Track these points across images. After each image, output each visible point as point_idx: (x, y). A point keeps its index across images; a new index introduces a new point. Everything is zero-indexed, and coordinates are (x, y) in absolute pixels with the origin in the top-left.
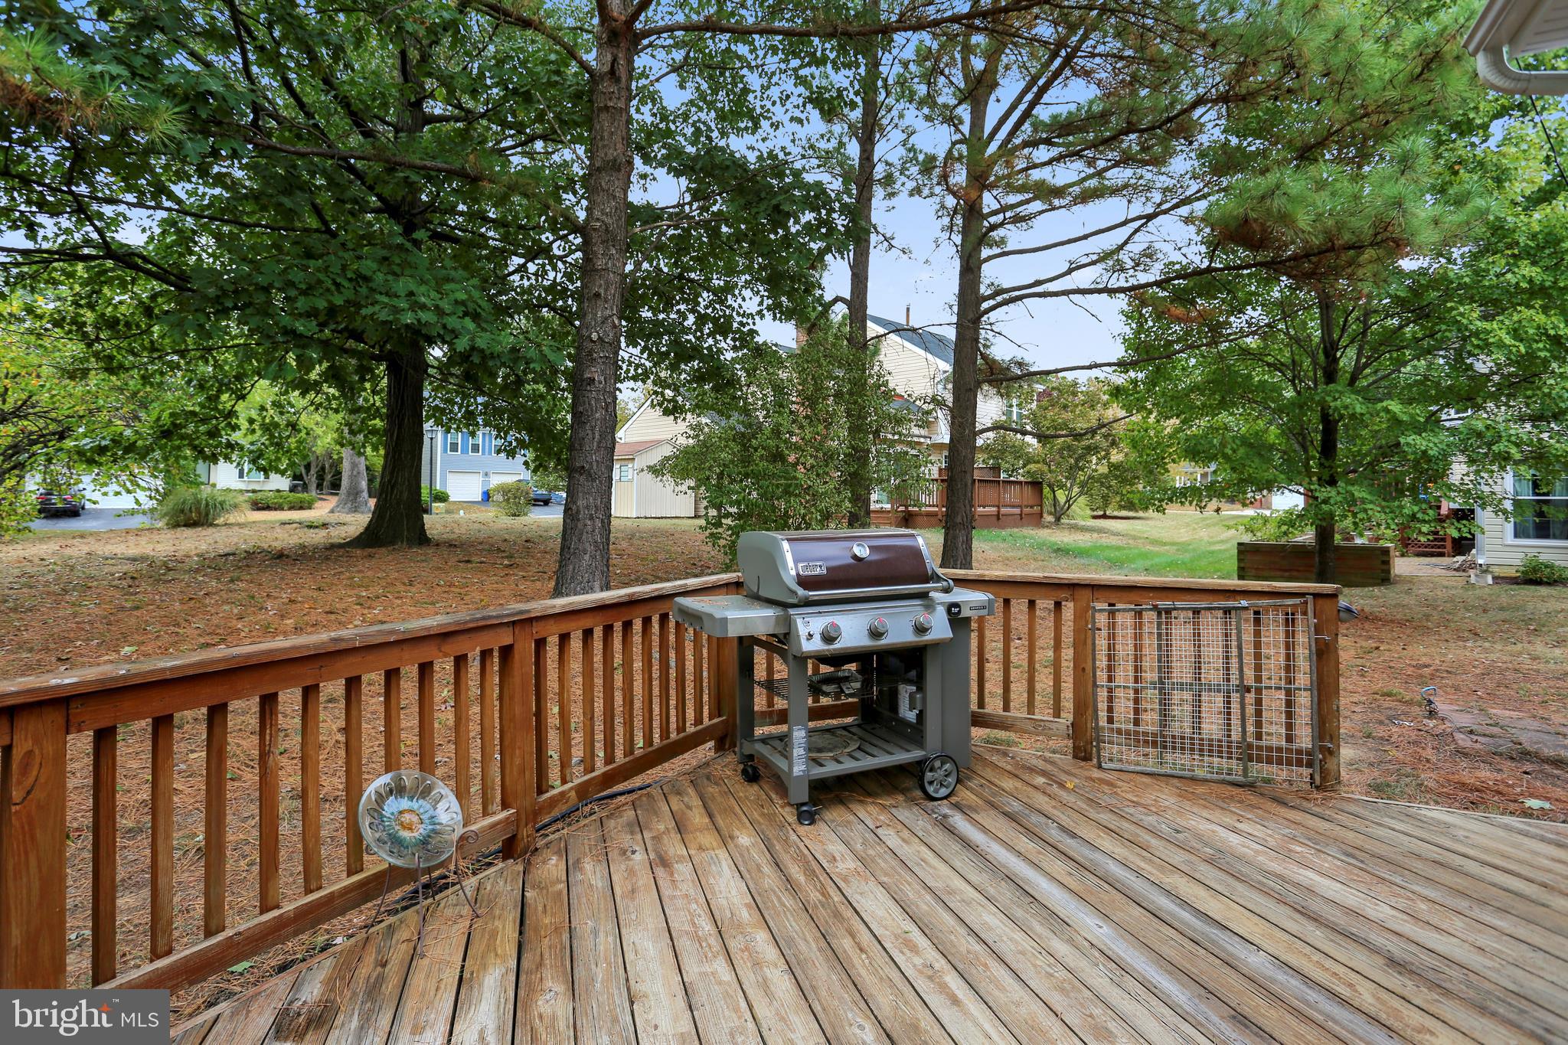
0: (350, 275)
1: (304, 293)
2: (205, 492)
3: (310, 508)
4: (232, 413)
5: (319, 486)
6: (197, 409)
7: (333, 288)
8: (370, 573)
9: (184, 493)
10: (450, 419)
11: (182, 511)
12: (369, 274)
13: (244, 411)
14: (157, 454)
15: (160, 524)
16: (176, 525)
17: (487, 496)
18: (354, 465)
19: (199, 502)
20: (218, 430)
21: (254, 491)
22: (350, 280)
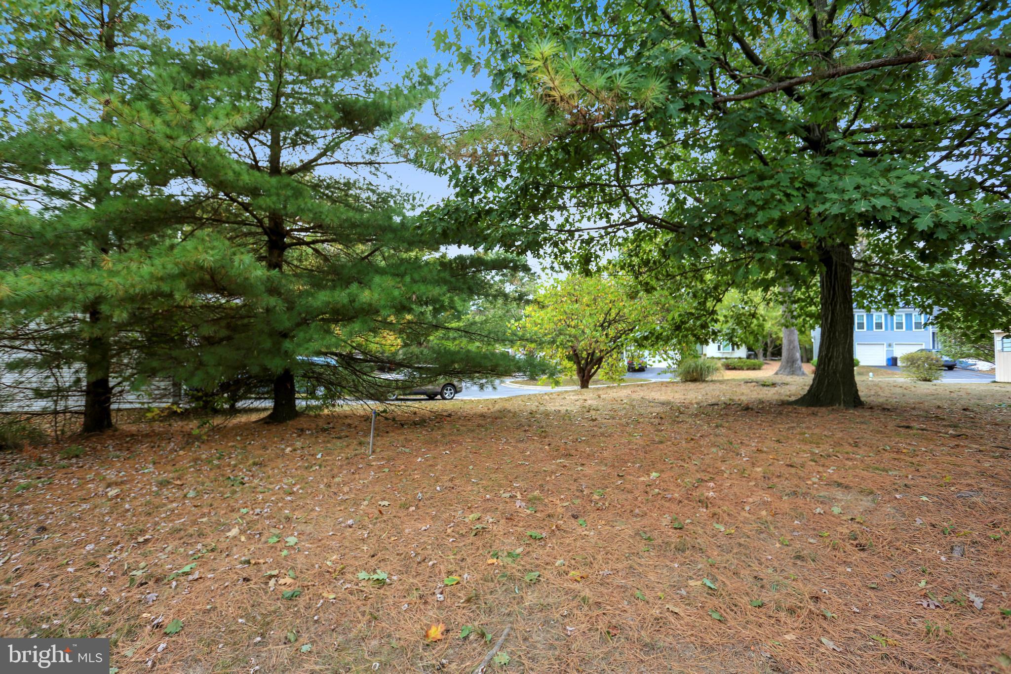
0: (797, 185)
1: (762, 208)
2: (700, 361)
3: (759, 368)
4: (714, 312)
5: (765, 355)
6: (693, 311)
7: (784, 199)
8: (817, 431)
9: (690, 362)
10: (871, 302)
11: (689, 372)
12: (814, 180)
13: (722, 311)
14: (674, 341)
15: (678, 379)
16: (687, 381)
17: (893, 362)
18: (790, 342)
19: (697, 366)
20: (706, 323)
21: (726, 358)
22: (798, 189)
